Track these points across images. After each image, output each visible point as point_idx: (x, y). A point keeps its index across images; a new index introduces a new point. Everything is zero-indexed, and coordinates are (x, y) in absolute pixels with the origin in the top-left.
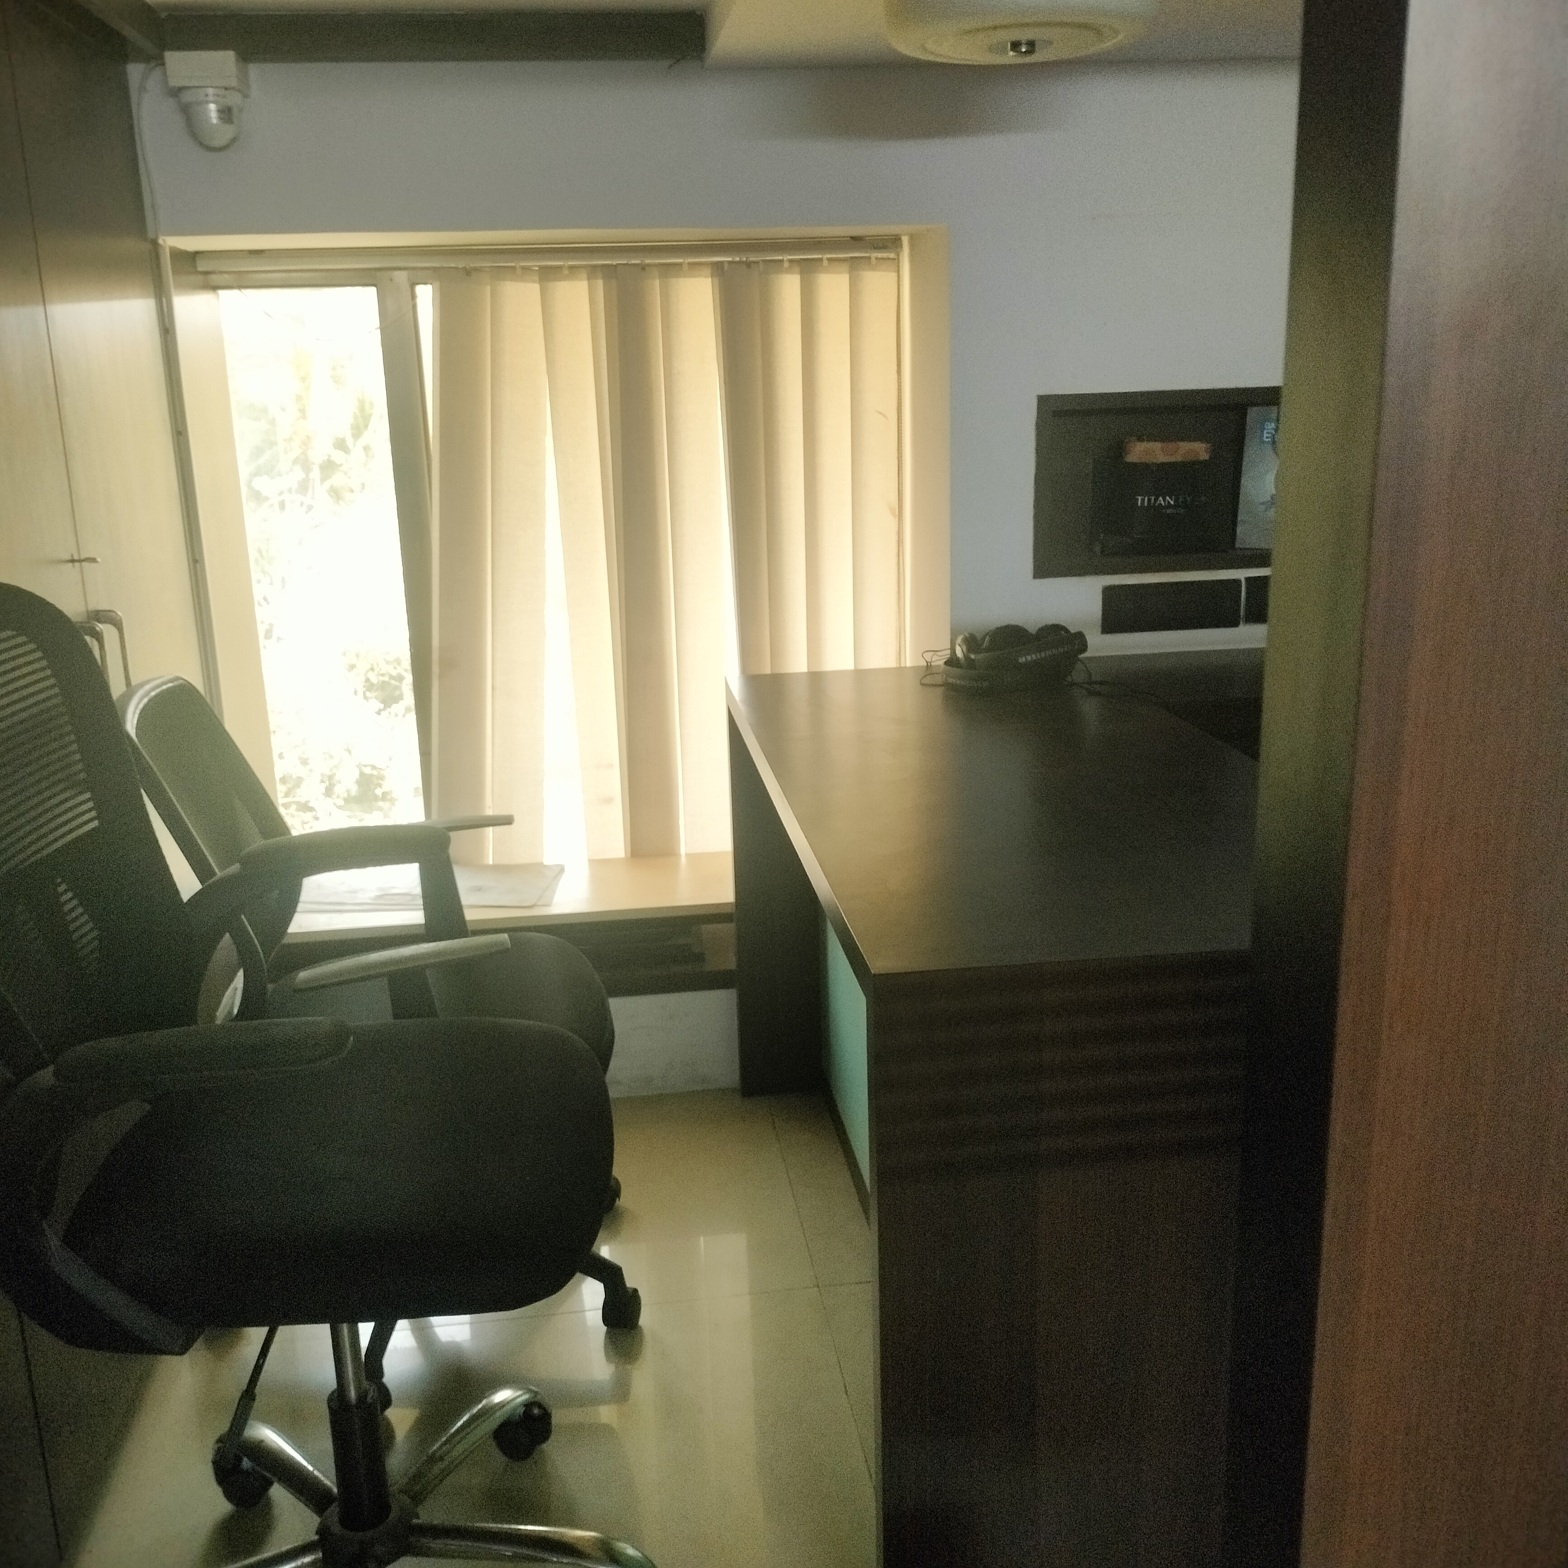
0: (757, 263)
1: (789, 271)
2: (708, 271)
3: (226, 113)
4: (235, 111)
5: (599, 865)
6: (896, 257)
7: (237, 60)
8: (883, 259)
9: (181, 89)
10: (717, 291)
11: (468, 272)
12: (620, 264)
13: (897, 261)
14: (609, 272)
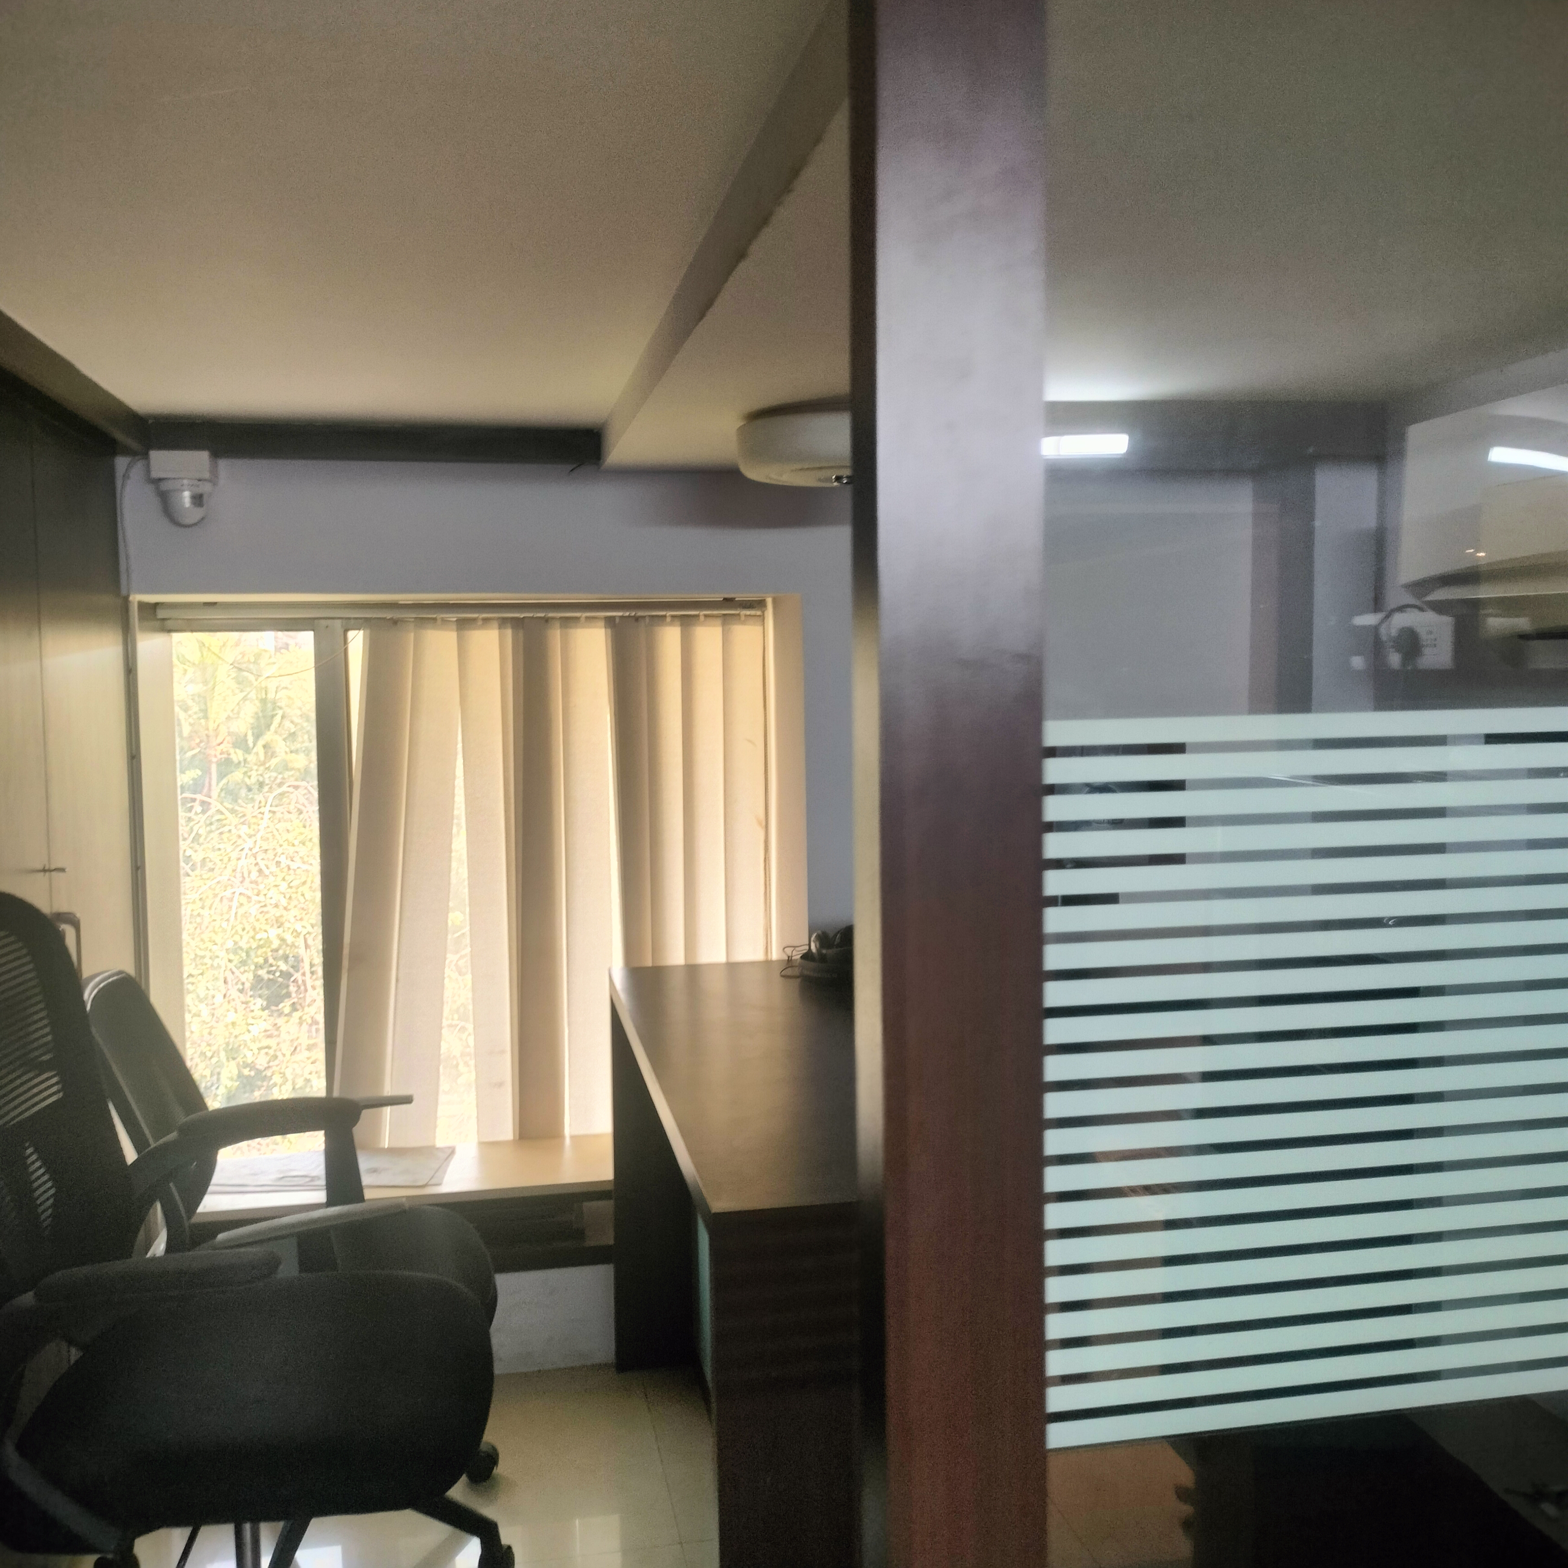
0: (645, 617)
1: (671, 624)
2: (602, 623)
3: (198, 500)
4: (205, 498)
5: (488, 1147)
6: (761, 614)
7: (210, 457)
8: (750, 615)
9: (160, 480)
10: (610, 640)
11: (395, 622)
12: (527, 617)
13: (762, 618)
14: (517, 624)
